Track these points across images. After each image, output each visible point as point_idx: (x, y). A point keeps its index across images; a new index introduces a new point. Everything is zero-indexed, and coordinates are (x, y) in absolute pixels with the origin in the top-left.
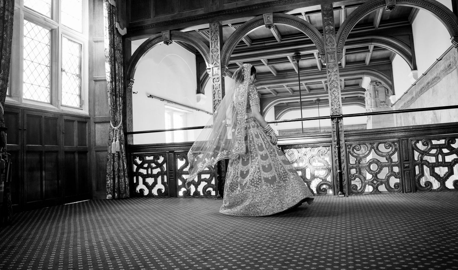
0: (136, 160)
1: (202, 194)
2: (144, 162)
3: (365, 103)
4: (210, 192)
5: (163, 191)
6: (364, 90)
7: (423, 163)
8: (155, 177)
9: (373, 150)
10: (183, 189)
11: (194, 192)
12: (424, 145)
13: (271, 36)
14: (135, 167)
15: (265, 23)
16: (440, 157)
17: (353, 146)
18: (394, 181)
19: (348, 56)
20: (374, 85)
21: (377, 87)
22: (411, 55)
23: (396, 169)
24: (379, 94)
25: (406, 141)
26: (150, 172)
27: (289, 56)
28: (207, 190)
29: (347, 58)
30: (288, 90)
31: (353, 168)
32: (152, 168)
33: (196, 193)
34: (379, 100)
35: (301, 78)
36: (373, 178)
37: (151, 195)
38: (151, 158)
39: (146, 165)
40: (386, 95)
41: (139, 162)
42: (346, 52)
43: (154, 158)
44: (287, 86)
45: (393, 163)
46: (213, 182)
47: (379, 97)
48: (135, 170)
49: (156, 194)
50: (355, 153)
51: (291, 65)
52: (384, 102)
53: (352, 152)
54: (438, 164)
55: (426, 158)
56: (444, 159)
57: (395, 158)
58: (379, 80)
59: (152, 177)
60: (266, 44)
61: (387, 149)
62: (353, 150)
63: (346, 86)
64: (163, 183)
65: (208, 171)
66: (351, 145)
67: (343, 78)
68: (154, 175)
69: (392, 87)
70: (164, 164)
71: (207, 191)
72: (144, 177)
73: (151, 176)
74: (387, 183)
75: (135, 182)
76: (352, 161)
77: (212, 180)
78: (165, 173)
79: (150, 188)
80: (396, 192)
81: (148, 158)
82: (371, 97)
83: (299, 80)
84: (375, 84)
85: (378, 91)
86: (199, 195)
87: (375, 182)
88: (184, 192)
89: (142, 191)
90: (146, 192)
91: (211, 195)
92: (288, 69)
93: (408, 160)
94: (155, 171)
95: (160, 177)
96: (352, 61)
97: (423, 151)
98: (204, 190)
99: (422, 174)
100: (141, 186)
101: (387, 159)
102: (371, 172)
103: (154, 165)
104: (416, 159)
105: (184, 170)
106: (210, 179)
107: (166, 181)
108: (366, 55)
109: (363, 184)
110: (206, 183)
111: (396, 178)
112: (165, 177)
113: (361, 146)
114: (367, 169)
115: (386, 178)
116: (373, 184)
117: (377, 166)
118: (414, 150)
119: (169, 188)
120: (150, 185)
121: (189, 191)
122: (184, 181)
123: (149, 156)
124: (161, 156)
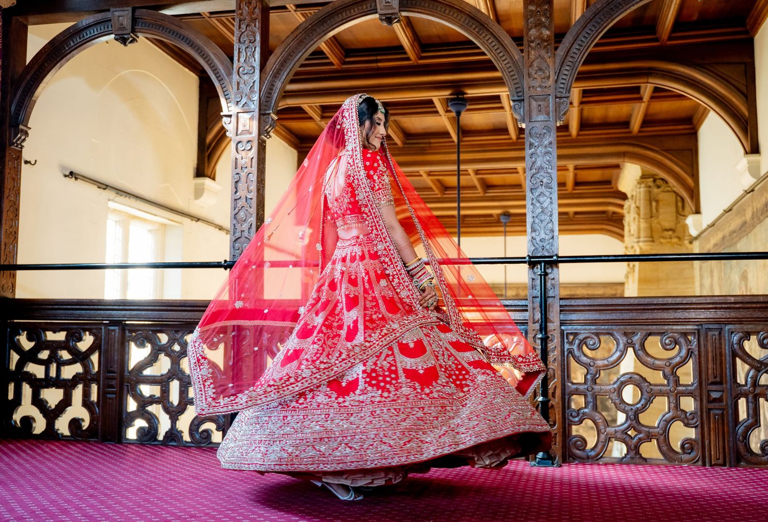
0: (18, 340)
1: (186, 437)
2: (41, 345)
3: (623, 229)
4: (208, 434)
5: (86, 425)
6: (624, 196)
7: (758, 391)
8: (68, 386)
9: (630, 350)
10: (140, 423)
11: (167, 433)
12: (762, 345)
13: (395, 44)
14: (15, 357)
15: (379, 10)
17: (581, 337)
18: (681, 433)
19: (587, 108)
20: (650, 187)
21: (656, 190)
22: (747, 113)
23: (689, 404)
24: (661, 210)
25: (717, 333)
26: (53, 374)
27: (437, 97)
29: (585, 113)
30: (431, 184)
31: (577, 392)
32: (61, 363)
33: (173, 435)
34: (658, 223)
35: (463, 157)
36: (629, 422)
37: (50, 434)
38: (61, 336)
39: (44, 355)
40: (677, 212)
41: (27, 345)
42: (583, 97)
43: (67, 336)
44: (429, 174)
45: (680, 388)
47: (661, 217)
48: (13, 367)
49: (67, 432)
50: (585, 356)
51: (442, 120)
52: (671, 230)
53: (577, 353)
57: (687, 375)
58: (662, 174)
59: (58, 387)
60: (380, 64)
61: (667, 350)
62: (580, 347)
63: (577, 184)
64: (87, 403)
66: (575, 335)
67: (571, 165)
68: (64, 380)
69: (694, 193)
70: (93, 353)
71: (200, 430)
72: (38, 385)
73: (57, 383)
74: (662, 437)
75: (11, 396)
76: (578, 375)
78: (96, 379)
79: (51, 415)
80: (686, 462)
81: (51, 336)
82: (639, 214)
83: (459, 162)
84: (651, 184)
85: (657, 201)
86: (179, 441)
87: (632, 433)
88: (141, 430)
89: (27, 421)
90: (40, 425)
91: (211, 443)
92: (433, 130)
93: (721, 383)
94: (68, 372)
95: (80, 388)
96: (596, 121)
97: (758, 361)
98: (194, 427)
99: (755, 421)
100: (27, 409)
101: (665, 376)
102: (622, 406)
103: (65, 355)
104: (741, 379)
105: (147, 372)
107: (94, 397)
108: (633, 109)
109: (603, 437)
111: (687, 425)
112: (92, 388)
113: (602, 338)
114: (614, 398)
115: (660, 426)
116: (628, 439)
117: (640, 392)
118: (737, 359)
119: (100, 419)
120: (50, 407)
121: (154, 428)
122: (144, 402)
123: (55, 332)
124: (87, 333)
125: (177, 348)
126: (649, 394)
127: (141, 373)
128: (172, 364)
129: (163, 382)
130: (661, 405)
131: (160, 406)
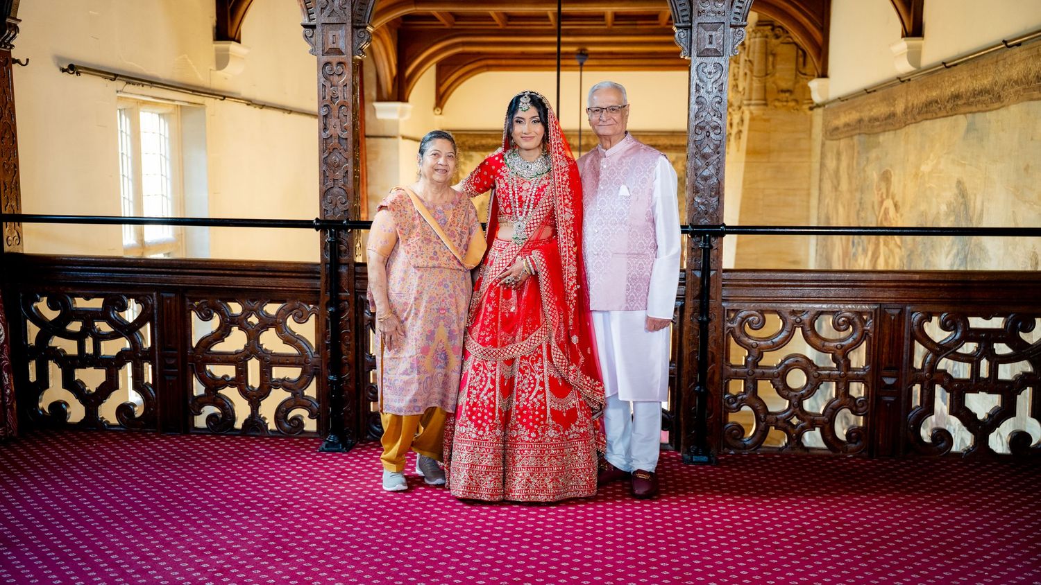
0: (37, 309)
1: (272, 426)
2: (70, 314)
4: (298, 421)
5: (139, 412)
7: (935, 377)
8: (112, 366)
9: (799, 331)
10: (209, 410)
11: (246, 421)
12: (944, 327)
14: (33, 331)
16: (984, 364)
17: (743, 314)
18: (847, 422)
23: (857, 390)
26: (89, 349)
28: (291, 415)
31: (737, 376)
32: (99, 338)
33: (254, 422)
36: (791, 410)
37: (92, 422)
38: (97, 303)
39: (75, 326)
41: (50, 314)
43: (104, 304)
45: (851, 372)
46: (311, 391)
48: (31, 341)
49: (114, 420)
50: (747, 336)
53: (738, 333)
54: (976, 384)
55: (944, 364)
56: (994, 371)
57: (858, 359)
59: (97, 366)
61: (839, 330)
62: (741, 326)
64: (138, 385)
65: (296, 356)
66: (737, 311)
68: (106, 358)
70: (143, 324)
71: (289, 417)
73: (96, 360)
74: (827, 427)
75: (33, 377)
76: (738, 356)
77: (307, 384)
78: (149, 356)
79: (92, 401)
80: (852, 452)
81: (80, 303)
86: (262, 430)
87: (795, 421)
88: (211, 418)
89: (59, 408)
90: (77, 412)
91: (304, 432)
93: (895, 369)
94: (110, 348)
95: (129, 366)
97: (938, 345)
98: (281, 415)
99: (928, 407)
100: (56, 391)
101: (835, 360)
102: (786, 393)
103: (104, 327)
104: (918, 363)
105: (218, 348)
106: (301, 383)
107: (149, 377)
109: (763, 424)
110: (289, 395)
111: (855, 413)
112: (145, 368)
113: (767, 316)
114: (777, 383)
115: (826, 414)
116: (789, 428)
117: (805, 378)
118: (916, 342)
119: (159, 405)
120: (89, 391)
121: (229, 415)
122: (214, 385)
123: (87, 298)
124: (132, 300)
125: (254, 320)
126: (816, 379)
127: (209, 350)
128: (249, 339)
129: (239, 360)
130: (829, 391)
131: (236, 389)
